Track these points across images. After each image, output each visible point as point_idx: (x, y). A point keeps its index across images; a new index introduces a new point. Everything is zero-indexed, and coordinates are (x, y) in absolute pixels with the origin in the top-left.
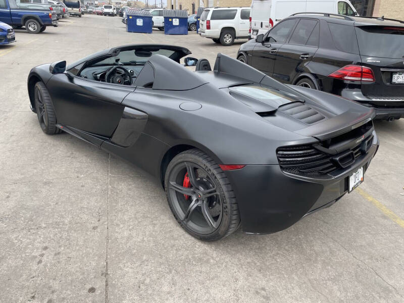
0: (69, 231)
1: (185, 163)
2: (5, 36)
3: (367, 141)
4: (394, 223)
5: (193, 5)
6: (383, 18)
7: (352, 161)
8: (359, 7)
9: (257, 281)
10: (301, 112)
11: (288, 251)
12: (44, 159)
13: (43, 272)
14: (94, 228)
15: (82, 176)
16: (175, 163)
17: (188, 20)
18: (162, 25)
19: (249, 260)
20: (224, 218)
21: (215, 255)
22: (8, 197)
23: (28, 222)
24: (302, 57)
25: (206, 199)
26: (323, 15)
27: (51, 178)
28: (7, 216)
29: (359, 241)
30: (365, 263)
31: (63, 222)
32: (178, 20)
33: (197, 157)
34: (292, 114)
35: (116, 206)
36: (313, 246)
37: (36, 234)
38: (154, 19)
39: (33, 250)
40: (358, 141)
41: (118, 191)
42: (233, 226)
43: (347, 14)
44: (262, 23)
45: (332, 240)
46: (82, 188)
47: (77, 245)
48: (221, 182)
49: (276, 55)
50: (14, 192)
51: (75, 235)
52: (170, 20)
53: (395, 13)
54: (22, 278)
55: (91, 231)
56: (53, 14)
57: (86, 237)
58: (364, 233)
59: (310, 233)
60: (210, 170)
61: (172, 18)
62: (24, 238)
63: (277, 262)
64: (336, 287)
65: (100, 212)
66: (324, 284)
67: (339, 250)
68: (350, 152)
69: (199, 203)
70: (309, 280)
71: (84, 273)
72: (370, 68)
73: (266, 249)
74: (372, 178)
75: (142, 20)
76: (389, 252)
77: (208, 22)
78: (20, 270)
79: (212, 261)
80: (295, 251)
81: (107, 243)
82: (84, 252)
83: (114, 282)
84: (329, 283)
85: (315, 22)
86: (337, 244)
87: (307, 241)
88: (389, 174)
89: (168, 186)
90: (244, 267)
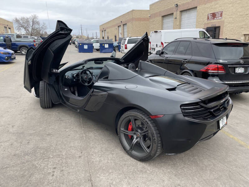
0: (66, 159)
1: (130, 117)
2: (10, 57)
3: (226, 102)
4: (247, 149)
5: (115, 36)
6: (226, 39)
7: (220, 112)
8: (211, 33)
9: (175, 181)
10: (189, 88)
11: (190, 165)
12: (45, 122)
13: (56, 180)
14: (80, 157)
15: (68, 130)
16: (124, 118)
17: (114, 44)
18: (98, 48)
19: (169, 171)
20: (154, 146)
21: (149, 169)
22: (28, 143)
23: (42, 155)
24: (184, 62)
25: (142, 137)
26: (193, 39)
27: (51, 132)
28: (30, 153)
29: (228, 159)
30: (233, 170)
31: (62, 154)
32: (108, 45)
33: (136, 113)
34: (185, 89)
35: (89, 145)
36: (203, 162)
37: (48, 161)
38: (94, 45)
39: (48, 169)
40: (222, 102)
41: (89, 137)
42: (159, 150)
43: (204, 37)
44: (157, 45)
45: (213, 159)
46: (69, 136)
47: (72, 166)
48: (151, 125)
49: (168, 61)
50: (31, 140)
51: (70, 161)
52: (103, 45)
53: (232, 36)
54: (45, 184)
55: (78, 158)
56: (36, 44)
57: (76, 162)
58: (231, 154)
59: (201, 156)
60: (144, 119)
61: (104, 44)
62: (42, 163)
63: (184, 171)
64: (219, 183)
65: (81, 148)
66: (212, 181)
67: (218, 164)
68: (218, 107)
69: (138, 139)
70: (204, 180)
71: (78, 180)
72: (222, 66)
73: (177, 164)
74: (231, 126)
75: (87, 46)
76: (246, 164)
77: (126, 45)
78: (43, 180)
79: (148, 172)
80: (193, 165)
81: (88, 164)
82: (76, 169)
83: (96, 184)
84: (215, 181)
85: (189, 43)
86: (216, 161)
87: (199, 160)
88: (240, 123)
89: (120, 131)
90: (166, 174)
